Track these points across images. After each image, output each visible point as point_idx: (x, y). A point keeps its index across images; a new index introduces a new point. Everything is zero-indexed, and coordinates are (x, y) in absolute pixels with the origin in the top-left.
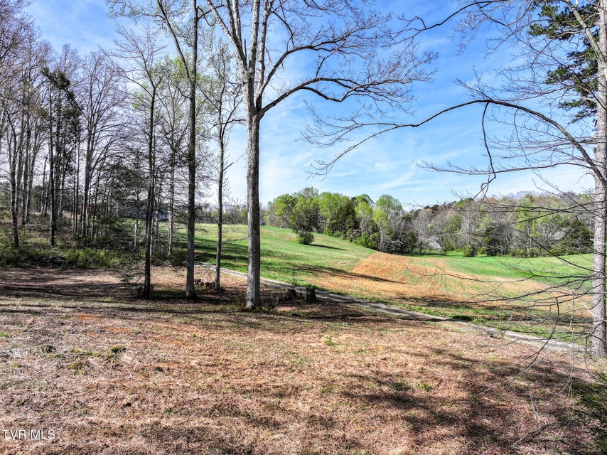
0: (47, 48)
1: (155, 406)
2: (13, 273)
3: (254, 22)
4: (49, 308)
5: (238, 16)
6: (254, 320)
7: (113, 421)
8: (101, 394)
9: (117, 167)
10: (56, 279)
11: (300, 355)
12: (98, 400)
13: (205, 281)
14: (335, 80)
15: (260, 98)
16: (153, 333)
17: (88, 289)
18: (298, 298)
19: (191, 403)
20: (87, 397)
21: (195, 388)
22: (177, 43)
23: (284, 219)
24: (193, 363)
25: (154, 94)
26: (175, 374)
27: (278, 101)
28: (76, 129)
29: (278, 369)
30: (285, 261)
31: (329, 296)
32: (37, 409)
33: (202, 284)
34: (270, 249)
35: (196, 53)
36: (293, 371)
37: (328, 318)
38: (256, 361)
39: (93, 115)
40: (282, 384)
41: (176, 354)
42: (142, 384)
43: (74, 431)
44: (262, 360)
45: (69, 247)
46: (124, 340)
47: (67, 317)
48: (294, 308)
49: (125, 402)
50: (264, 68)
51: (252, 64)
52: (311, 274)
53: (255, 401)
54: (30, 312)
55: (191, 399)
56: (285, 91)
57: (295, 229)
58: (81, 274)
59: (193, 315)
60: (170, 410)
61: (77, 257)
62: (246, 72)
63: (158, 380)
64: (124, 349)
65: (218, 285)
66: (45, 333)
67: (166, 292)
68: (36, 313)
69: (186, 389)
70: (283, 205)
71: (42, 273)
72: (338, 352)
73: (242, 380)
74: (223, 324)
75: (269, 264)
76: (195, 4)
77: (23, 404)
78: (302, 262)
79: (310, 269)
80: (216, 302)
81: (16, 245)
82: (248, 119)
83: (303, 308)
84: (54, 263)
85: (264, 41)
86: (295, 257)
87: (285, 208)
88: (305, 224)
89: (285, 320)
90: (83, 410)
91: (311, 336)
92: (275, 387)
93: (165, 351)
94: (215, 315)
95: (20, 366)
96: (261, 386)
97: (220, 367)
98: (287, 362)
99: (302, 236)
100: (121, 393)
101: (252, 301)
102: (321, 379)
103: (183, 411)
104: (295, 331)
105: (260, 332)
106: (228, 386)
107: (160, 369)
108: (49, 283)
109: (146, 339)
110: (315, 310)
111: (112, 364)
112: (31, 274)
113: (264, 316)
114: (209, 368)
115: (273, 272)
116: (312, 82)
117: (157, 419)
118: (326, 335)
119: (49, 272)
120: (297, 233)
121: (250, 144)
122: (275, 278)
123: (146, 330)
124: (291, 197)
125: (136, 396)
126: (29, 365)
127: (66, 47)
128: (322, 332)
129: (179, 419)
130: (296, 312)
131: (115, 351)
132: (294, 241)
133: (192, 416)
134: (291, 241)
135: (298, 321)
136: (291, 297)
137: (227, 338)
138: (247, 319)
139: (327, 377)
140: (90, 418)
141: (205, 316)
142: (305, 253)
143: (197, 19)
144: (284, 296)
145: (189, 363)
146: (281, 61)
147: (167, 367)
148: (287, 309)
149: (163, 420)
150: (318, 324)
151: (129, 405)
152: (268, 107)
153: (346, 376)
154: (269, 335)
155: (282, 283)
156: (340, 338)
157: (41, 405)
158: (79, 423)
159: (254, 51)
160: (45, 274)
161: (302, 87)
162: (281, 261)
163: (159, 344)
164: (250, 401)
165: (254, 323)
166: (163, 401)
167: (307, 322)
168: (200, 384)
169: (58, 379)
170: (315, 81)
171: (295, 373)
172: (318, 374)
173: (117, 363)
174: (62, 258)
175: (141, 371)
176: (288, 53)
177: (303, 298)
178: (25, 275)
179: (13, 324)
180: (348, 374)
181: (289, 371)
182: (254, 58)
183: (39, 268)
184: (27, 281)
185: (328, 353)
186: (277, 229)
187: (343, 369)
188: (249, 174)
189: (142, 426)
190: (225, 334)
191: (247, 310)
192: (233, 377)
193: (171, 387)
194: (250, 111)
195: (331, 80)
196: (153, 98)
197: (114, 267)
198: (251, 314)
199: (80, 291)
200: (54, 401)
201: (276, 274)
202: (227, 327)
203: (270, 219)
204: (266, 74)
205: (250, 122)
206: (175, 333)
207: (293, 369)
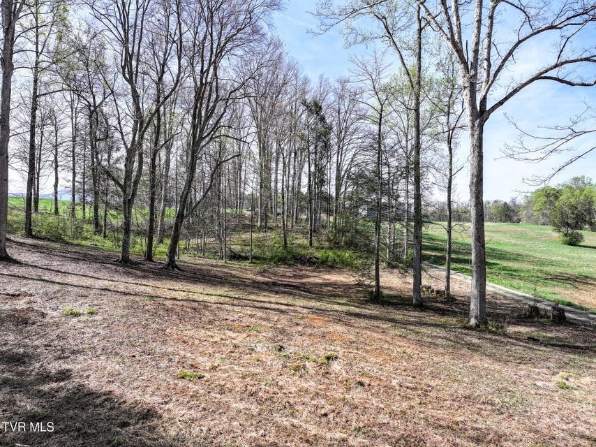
0: (306, 81)
1: (347, 421)
2: (282, 269)
3: (476, 20)
4: (292, 308)
5: (458, 19)
6: (476, 341)
7: (310, 427)
8: (307, 400)
9: (361, 175)
10: (310, 277)
11: (518, 394)
12: (303, 404)
13: (435, 288)
14: (587, 59)
15: (484, 100)
16: (366, 344)
17: (331, 289)
18: (542, 317)
19: (381, 425)
20: (296, 399)
21: (388, 411)
22: (402, 58)
23: (544, 215)
24: (394, 383)
25: (382, 111)
26: (373, 391)
27: (506, 99)
28: (327, 146)
29: (483, 407)
30: (536, 268)
31: (588, 317)
32: (260, 402)
33: (433, 291)
34: (521, 251)
35: (420, 64)
36: (502, 413)
37: (578, 347)
38: (461, 392)
39: (341, 132)
40: (484, 427)
41: (381, 369)
42: (342, 396)
43: (278, 430)
44: (468, 393)
45: (323, 248)
46: (338, 348)
47: (303, 318)
48: (533, 329)
49: (323, 412)
50: (489, 66)
51: (475, 65)
52: (568, 286)
53: (446, 440)
54: (278, 310)
55: (381, 422)
56: (515, 86)
57: (558, 227)
58: (329, 272)
59: (412, 327)
60: (359, 429)
61: (327, 257)
62: (467, 75)
63: (357, 395)
64: (336, 358)
65: (448, 294)
66: (283, 331)
67: (395, 297)
68: (282, 312)
69: (379, 410)
70: (544, 199)
71: (302, 270)
72: (571, 400)
73: (439, 412)
74: (439, 341)
75: (515, 271)
76: (419, 15)
77: (252, 395)
78: (559, 270)
79: (569, 279)
80: (443, 312)
81: (285, 246)
82: (469, 124)
83: (545, 330)
84: (311, 262)
85: (489, 35)
86: (551, 263)
87: (545, 202)
88: (570, 221)
89: (513, 344)
90: (290, 411)
91: (540, 370)
92: (473, 429)
93: (371, 365)
94: (434, 329)
95: (258, 360)
96: (457, 424)
97: (420, 392)
98: (497, 400)
99: (566, 235)
100: (323, 402)
101: (476, 318)
102: (536, 432)
103: (371, 434)
104: (522, 361)
105: (477, 357)
106: (422, 416)
107: (361, 384)
108: (305, 280)
109: (357, 349)
110: (560, 335)
111: (323, 371)
112: (294, 271)
113: (489, 336)
114: (409, 391)
115: (517, 281)
116: (551, 69)
117: (345, 436)
118: (561, 374)
119: (307, 270)
120: (559, 231)
121: (472, 150)
122: (518, 289)
123: (362, 339)
124: (554, 189)
125: (333, 407)
126: (264, 360)
127: (321, 77)
128: (559, 368)
129: (364, 441)
130: (535, 335)
131: (328, 358)
132: (556, 242)
133: (379, 440)
134: (552, 241)
135: (530, 348)
136: (531, 315)
137: (436, 359)
138: (468, 339)
139: (546, 431)
140: (293, 420)
141: (423, 330)
142: (568, 257)
143: (420, 30)
144: (523, 312)
145: (391, 382)
146: (510, 53)
147: (368, 382)
148: (523, 329)
149: (351, 438)
150: (557, 354)
151: (326, 415)
152: (493, 108)
153: (572, 434)
154: (487, 363)
155: (527, 295)
156: (583, 380)
157: (263, 399)
158: (285, 422)
159: (476, 51)
160: (304, 272)
161: (538, 77)
162: (531, 267)
163: (368, 356)
164: (441, 438)
165: (473, 345)
166: (355, 418)
167: (543, 351)
168: (394, 408)
169: (280, 377)
170: (556, 66)
171: (504, 416)
172: (534, 424)
173: (327, 371)
174: (316, 258)
175: (345, 382)
176: (520, 42)
177: (548, 317)
178: (289, 271)
179: (265, 320)
180: (576, 433)
181: (497, 412)
182: (476, 59)
183: (299, 266)
184: (290, 277)
185: (557, 398)
186: (535, 227)
187: (571, 426)
188: (472, 183)
189: (331, 440)
190: (436, 355)
191: (470, 328)
192: (430, 406)
193: (367, 405)
194: (472, 116)
195: (582, 60)
196: (381, 115)
197: (356, 267)
198: (474, 333)
199: (325, 289)
200: (272, 397)
201: (522, 283)
202: (442, 346)
203: (526, 215)
204: (492, 72)
205: (472, 128)
206: (386, 346)
207: (503, 410)
